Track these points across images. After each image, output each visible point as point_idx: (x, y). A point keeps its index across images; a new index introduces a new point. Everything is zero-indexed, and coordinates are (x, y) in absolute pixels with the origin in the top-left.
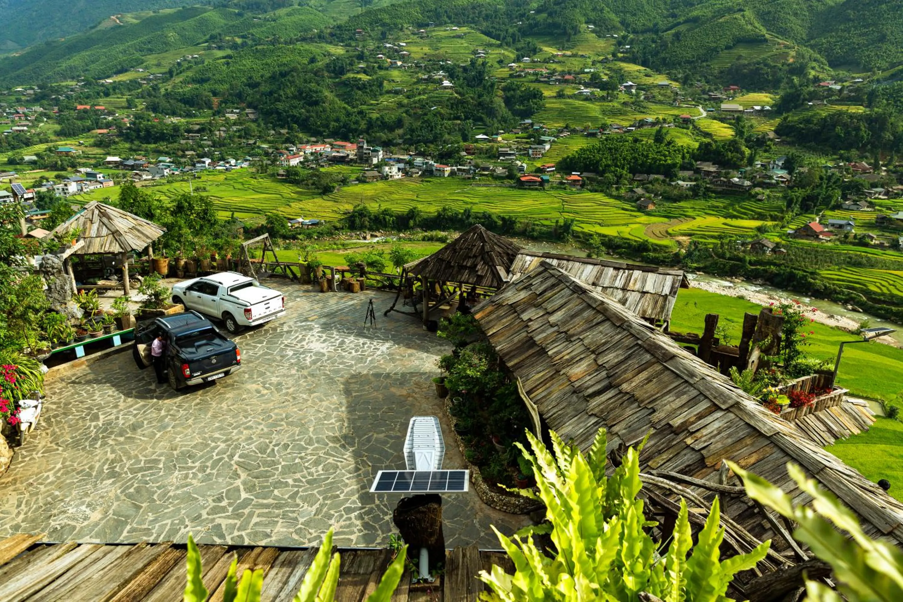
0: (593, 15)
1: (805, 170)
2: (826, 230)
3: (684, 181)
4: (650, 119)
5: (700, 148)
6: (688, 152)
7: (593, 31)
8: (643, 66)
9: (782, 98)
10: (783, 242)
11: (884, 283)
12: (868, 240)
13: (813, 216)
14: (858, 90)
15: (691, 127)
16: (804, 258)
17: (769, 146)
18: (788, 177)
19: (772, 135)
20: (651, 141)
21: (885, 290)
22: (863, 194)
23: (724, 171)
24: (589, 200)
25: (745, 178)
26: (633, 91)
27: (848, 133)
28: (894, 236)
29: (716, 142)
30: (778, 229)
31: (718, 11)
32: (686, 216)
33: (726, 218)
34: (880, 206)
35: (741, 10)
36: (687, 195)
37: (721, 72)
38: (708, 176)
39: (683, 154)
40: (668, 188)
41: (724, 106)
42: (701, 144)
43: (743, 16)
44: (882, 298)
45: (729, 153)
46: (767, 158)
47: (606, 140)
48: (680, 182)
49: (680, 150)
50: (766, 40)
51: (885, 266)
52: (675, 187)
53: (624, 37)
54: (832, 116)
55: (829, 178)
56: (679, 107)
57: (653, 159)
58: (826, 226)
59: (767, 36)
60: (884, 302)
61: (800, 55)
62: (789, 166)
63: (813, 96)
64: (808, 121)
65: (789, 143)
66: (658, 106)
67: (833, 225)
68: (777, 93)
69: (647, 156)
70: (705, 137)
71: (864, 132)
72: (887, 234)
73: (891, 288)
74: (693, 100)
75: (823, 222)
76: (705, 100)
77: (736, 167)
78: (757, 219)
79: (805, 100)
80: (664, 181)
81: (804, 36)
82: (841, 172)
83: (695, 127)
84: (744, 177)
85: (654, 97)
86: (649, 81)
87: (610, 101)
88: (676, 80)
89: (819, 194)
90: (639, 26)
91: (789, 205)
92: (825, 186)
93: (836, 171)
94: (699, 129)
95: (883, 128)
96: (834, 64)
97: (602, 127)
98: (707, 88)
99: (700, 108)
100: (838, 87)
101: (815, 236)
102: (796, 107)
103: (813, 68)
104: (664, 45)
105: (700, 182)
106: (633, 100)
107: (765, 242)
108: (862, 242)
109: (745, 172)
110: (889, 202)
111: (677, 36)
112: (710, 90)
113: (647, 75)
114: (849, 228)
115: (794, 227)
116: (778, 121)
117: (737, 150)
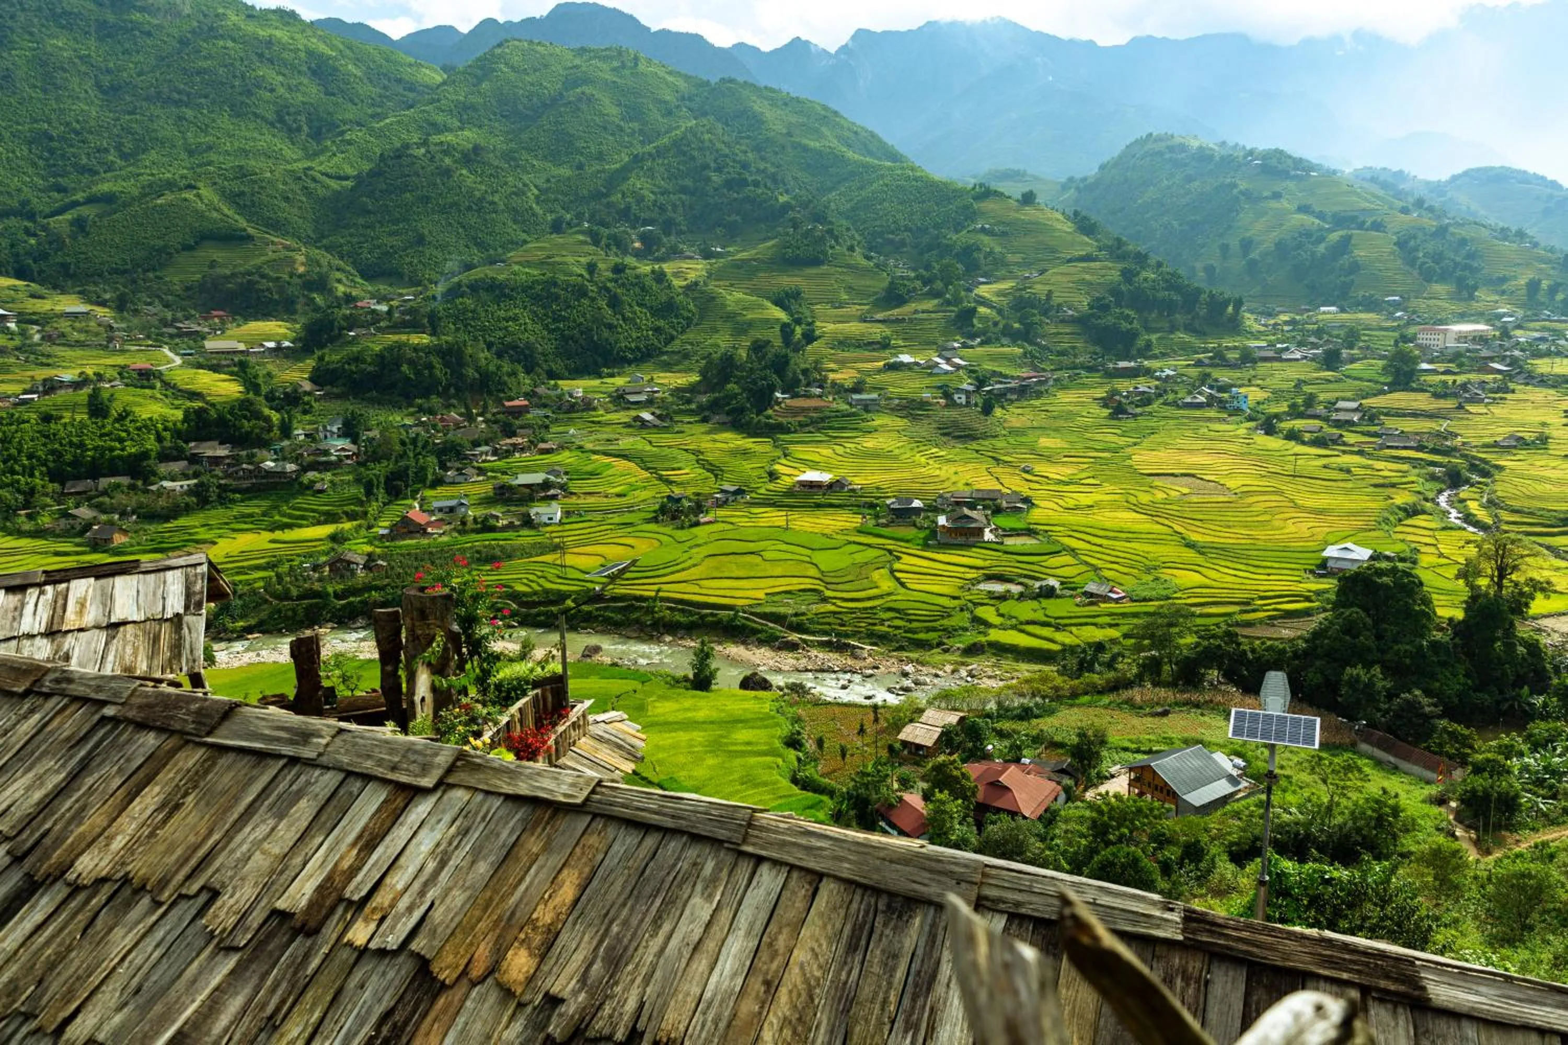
1: (375, 433)
2: (434, 518)
3: (173, 480)
4: (68, 376)
6: (166, 429)
8: (18, 277)
9: (307, 328)
10: (378, 550)
11: (532, 577)
12: (492, 522)
13: (409, 502)
14: (412, 312)
15: (158, 385)
16: (416, 568)
17: (308, 403)
18: (354, 448)
19: (307, 386)
20: (82, 416)
21: (535, 587)
22: (466, 457)
23: (244, 453)
25: (284, 459)
26: (12, 326)
27: (418, 373)
28: (523, 509)
29: (213, 405)
30: (363, 532)
31: (150, 187)
32: (197, 542)
33: (272, 530)
34: (492, 471)
35: (191, 187)
36: (187, 505)
37: (188, 289)
38: (217, 464)
39: (157, 432)
40: (144, 499)
41: (210, 345)
42: (187, 413)
43: (199, 197)
44: (536, 598)
45: (245, 422)
46: (311, 423)
48: (167, 484)
49: (147, 426)
50: (250, 238)
51: (525, 553)
52: (160, 493)
54: (390, 349)
55: (414, 441)
56: (123, 351)
57: (95, 448)
58: (432, 513)
59: (249, 230)
60: (540, 603)
61: (311, 261)
62: (350, 430)
63: (352, 323)
64: (357, 359)
65: (338, 397)
66: (79, 352)
67: (441, 510)
68: (295, 321)
69: (82, 445)
70: (190, 399)
71: (439, 371)
72: (513, 509)
73: (543, 581)
74: (148, 337)
75: (425, 507)
76: (172, 336)
77: (265, 444)
78: (325, 522)
79: (341, 328)
81: (310, 233)
82: (427, 431)
83: (167, 385)
84: (282, 457)
85: (63, 335)
86: (44, 306)
88: (103, 304)
89: (407, 468)
91: (369, 492)
92: (411, 454)
93: (419, 429)
94: (174, 387)
95: (461, 363)
96: (367, 274)
98: (169, 315)
99: (166, 350)
100: (383, 308)
101: (421, 530)
102: (332, 340)
103: (339, 281)
104: (56, 241)
105: (204, 479)
106: (17, 342)
107: (350, 556)
108: (486, 527)
109: (282, 449)
110: (501, 464)
111: (80, 224)
112: (175, 320)
113: (33, 296)
114: (463, 509)
115: (386, 524)
116: (310, 363)
117: (258, 415)
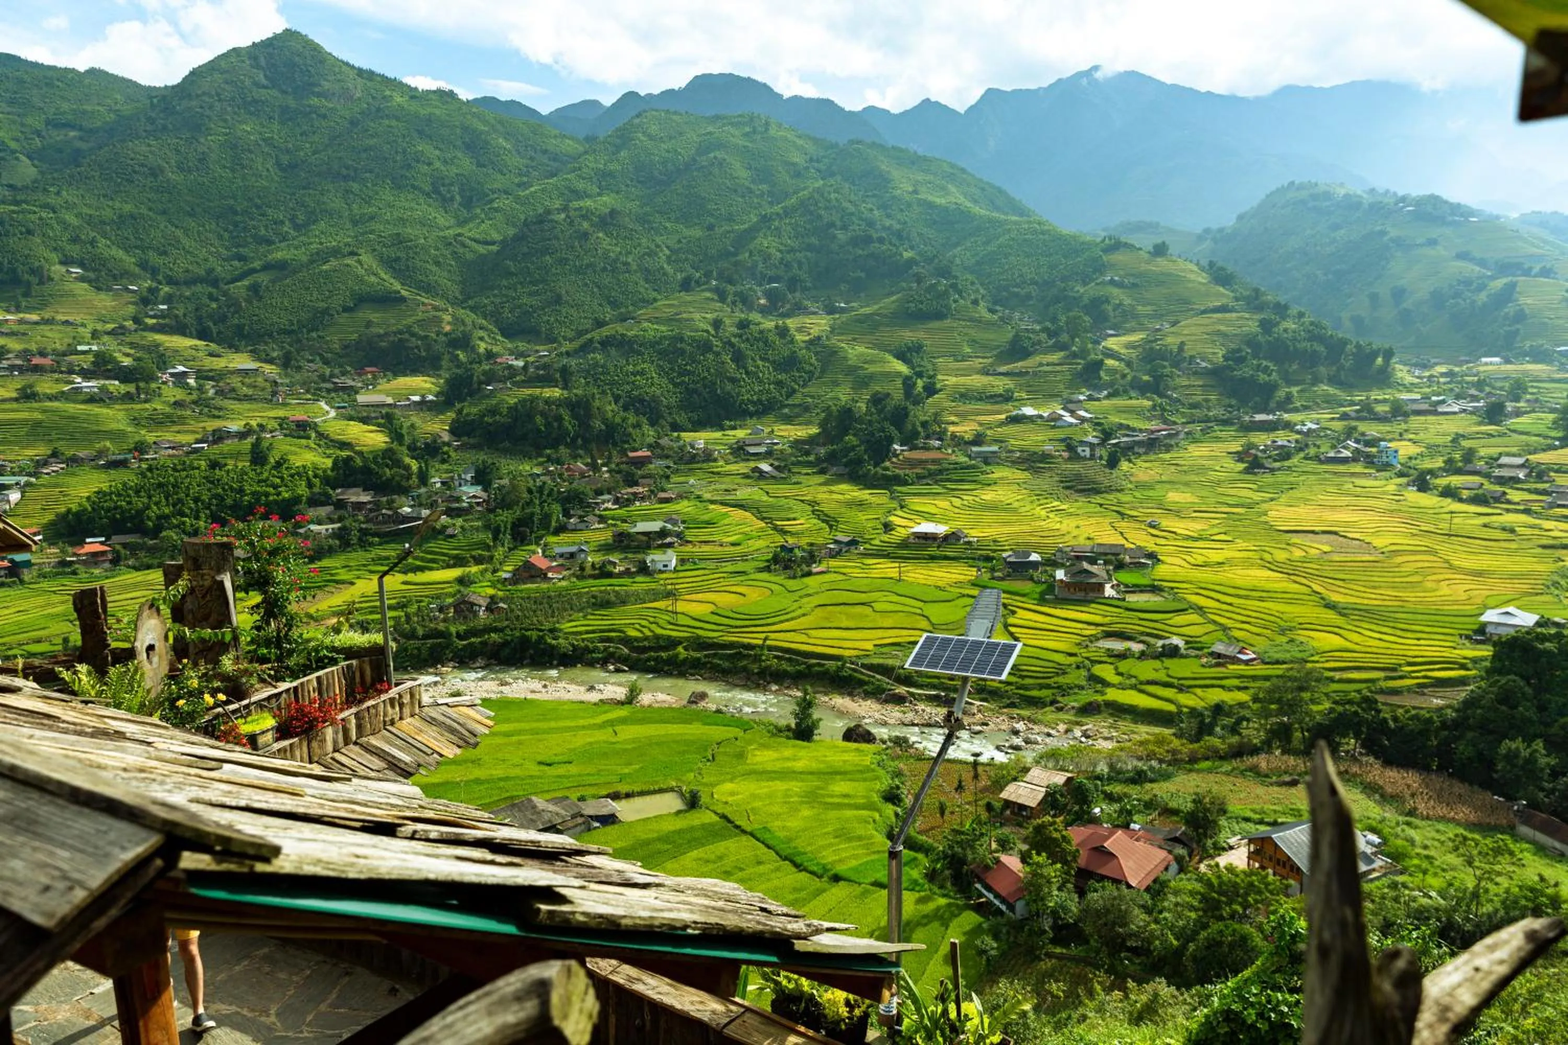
1: (505, 481)
2: (554, 564)
3: (320, 524)
4: (235, 426)
5: (335, 467)
6: (316, 476)
7: (81, 279)
8: (200, 339)
9: (447, 381)
10: (500, 593)
11: (644, 623)
12: (610, 568)
13: (533, 547)
14: (545, 367)
15: (313, 435)
16: (535, 611)
17: (445, 453)
18: (484, 495)
19: (446, 437)
20: (244, 464)
21: (648, 633)
22: (589, 505)
23: (385, 499)
24: (136, 586)
25: (420, 505)
26: (191, 382)
27: (548, 425)
28: (640, 556)
29: (360, 453)
30: (489, 575)
31: (317, 253)
32: (337, 582)
33: (405, 573)
34: (613, 519)
35: (353, 254)
36: (330, 547)
37: (346, 347)
38: (360, 510)
39: (308, 479)
41: (361, 398)
42: (336, 461)
43: (359, 262)
44: (646, 643)
45: (387, 470)
46: (447, 471)
47: (150, 469)
48: (313, 527)
49: (301, 473)
50: (403, 299)
51: (639, 598)
52: (306, 537)
53: (152, 291)
54: (523, 402)
55: (541, 489)
56: (285, 405)
57: (253, 493)
58: (553, 558)
59: (404, 293)
60: (650, 649)
61: (457, 321)
62: (482, 478)
63: (490, 377)
64: (493, 412)
65: (473, 447)
66: (246, 406)
67: (562, 555)
68: (439, 376)
69: (241, 491)
70: (341, 449)
71: (568, 422)
72: (630, 556)
73: (653, 627)
74: (308, 391)
75: (547, 553)
76: (329, 391)
77: (404, 491)
78: (454, 566)
79: (480, 383)
81: (457, 295)
82: (554, 480)
83: (321, 435)
84: (419, 503)
85: (233, 390)
86: (219, 364)
87: (146, 401)
88: (270, 361)
89: (533, 514)
90: (178, 271)
91: (495, 538)
92: (537, 502)
93: (546, 479)
94: (327, 437)
95: (589, 415)
96: (509, 332)
97: (136, 449)
98: (328, 371)
99: (322, 404)
100: (520, 363)
101: (541, 575)
102: (471, 394)
103: (481, 339)
104: (234, 304)
105: (347, 523)
106: (194, 397)
107: (473, 598)
108: (603, 572)
109: (419, 496)
110: (622, 512)
111: (255, 289)
112: (332, 375)
113: (211, 355)
114: (583, 556)
115: (510, 568)
116: (451, 415)
117: (398, 463)
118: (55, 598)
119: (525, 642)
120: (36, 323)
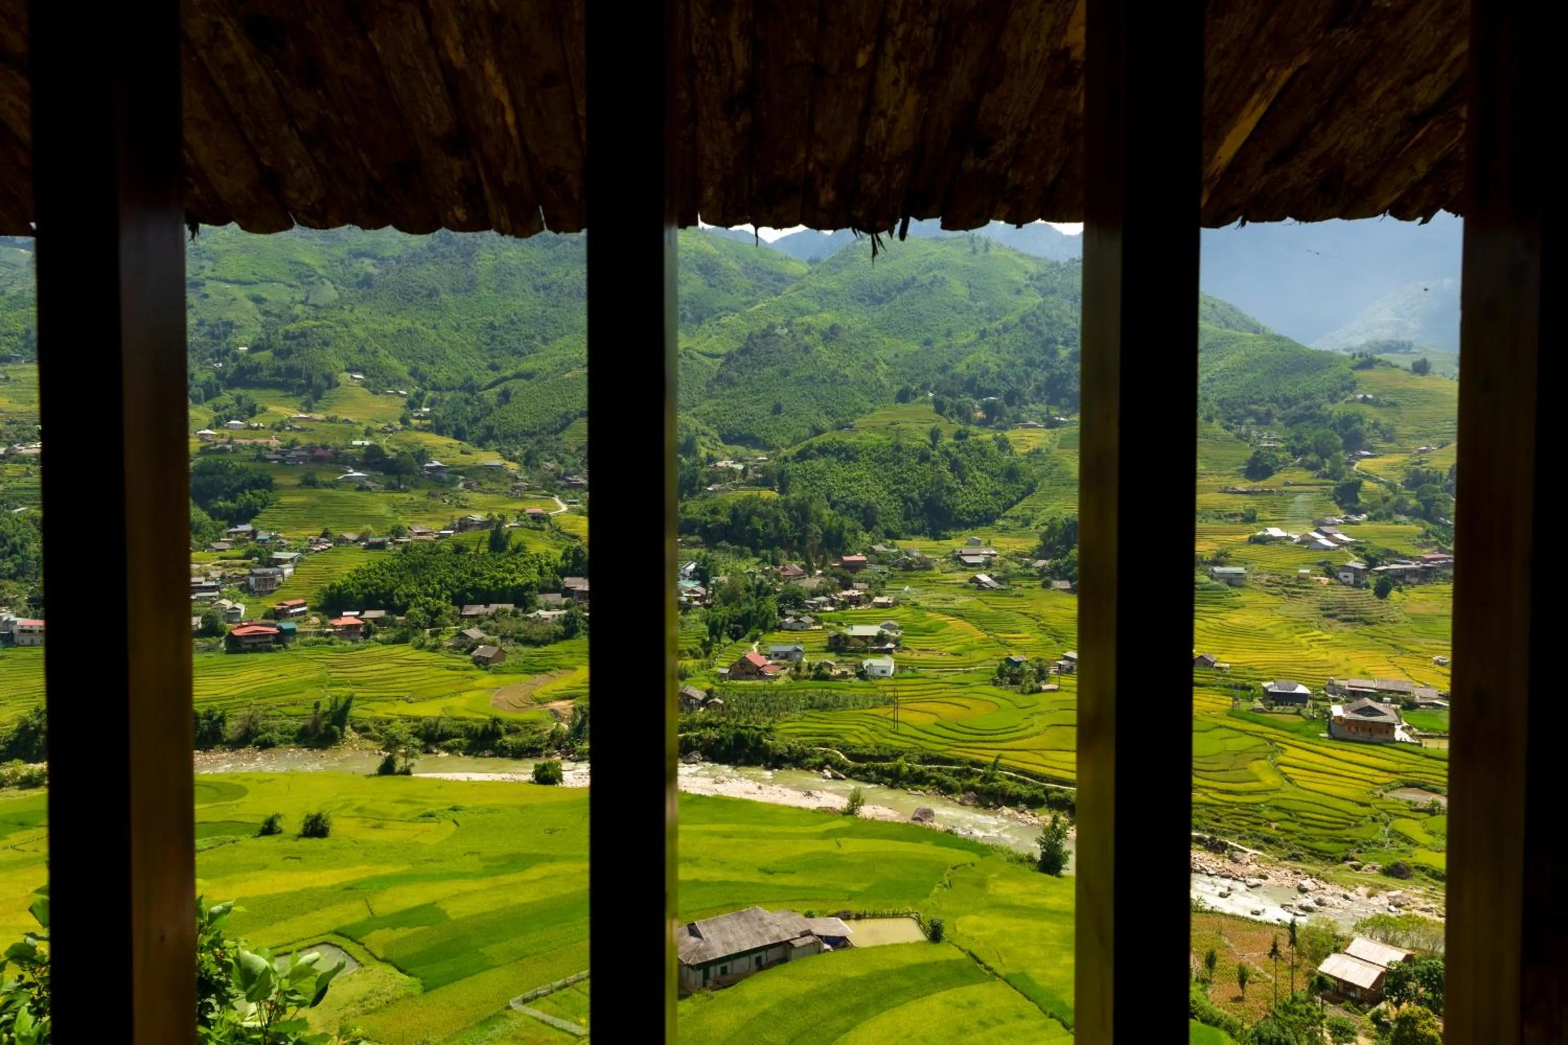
0: (358, 359)
2: (770, 662)
3: (548, 610)
4: (478, 517)
5: (565, 557)
6: (547, 565)
7: (365, 385)
8: (455, 438)
10: (716, 688)
11: (862, 729)
12: (826, 671)
13: (749, 644)
14: (764, 471)
15: (547, 528)
16: (751, 709)
18: (702, 591)
20: (484, 550)
21: (869, 742)
22: (804, 606)
24: (381, 659)
26: (444, 475)
27: (765, 526)
28: (857, 660)
30: (705, 670)
32: (559, 667)
34: (829, 621)
36: (556, 633)
37: (580, 448)
38: (585, 598)
39: (541, 567)
40: (523, 625)
42: (567, 551)
44: (867, 752)
47: (404, 551)
48: (542, 613)
49: (534, 561)
51: (857, 703)
52: (535, 621)
53: (419, 396)
54: (742, 503)
55: (758, 588)
56: (523, 499)
57: (491, 578)
58: (769, 656)
60: (871, 758)
62: (701, 574)
63: (711, 479)
66: (490, 498)
67: (778, 654)
69: (481, 575)
70: (571, 540)
71: (786, 524)
72: (846, 659)
73: (873, 734)
74: (544, 487)
75: (763, 651)
76: (563, 488)
80: (515, 614)
83: (553, 528)
85: (480, 483)
86: (468, 460)
87: (405, 492)
88: (513, 460)
90: (442, 379)
92: (754, 600)
94: (559, 530)
96: (729, 438)
97: (393, 533)
98: (563, 470)
99: (556, 499)
100: (740, 467)
101: (759, 673)
102: (692, 494)
104: (486, 409)
105: (573, 610)
106: (445, 488)
108: (819, 675)
110: (838, 615)
111: (505, 396)
112: (566, 474)
113: (462, 452)
114: (798, 656)
115: (726, 664)
118: (314, 665)
119: (740, 740)
120: (322, 421)
